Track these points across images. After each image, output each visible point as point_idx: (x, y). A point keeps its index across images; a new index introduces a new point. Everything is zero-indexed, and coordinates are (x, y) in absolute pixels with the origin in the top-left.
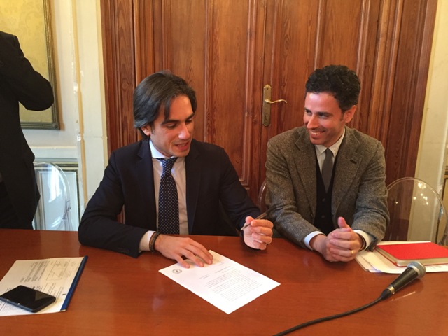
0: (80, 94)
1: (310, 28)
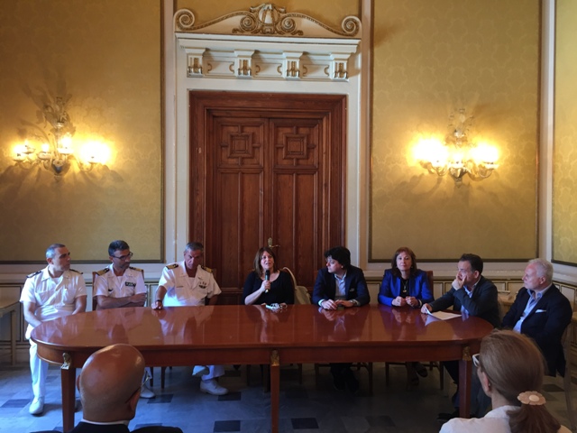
0: (176, 245)
1: (289, 210)
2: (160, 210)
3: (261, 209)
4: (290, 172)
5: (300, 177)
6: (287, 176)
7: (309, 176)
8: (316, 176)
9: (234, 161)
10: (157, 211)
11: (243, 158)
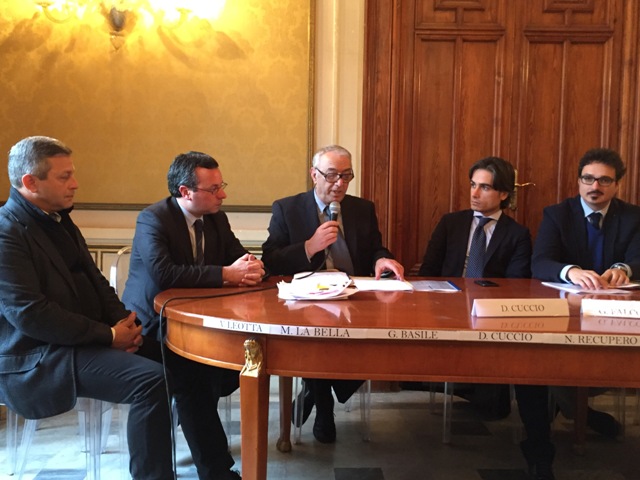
1: (553, 116)
2: (306, 110)
3: (498, 112)
4: (556, 39)
5: (575, 48)
6: (550, 47)
7: (594, 48)
8: (609, 46)
9: (448, 15)
10: (302, 112)
11: (465, 9)
